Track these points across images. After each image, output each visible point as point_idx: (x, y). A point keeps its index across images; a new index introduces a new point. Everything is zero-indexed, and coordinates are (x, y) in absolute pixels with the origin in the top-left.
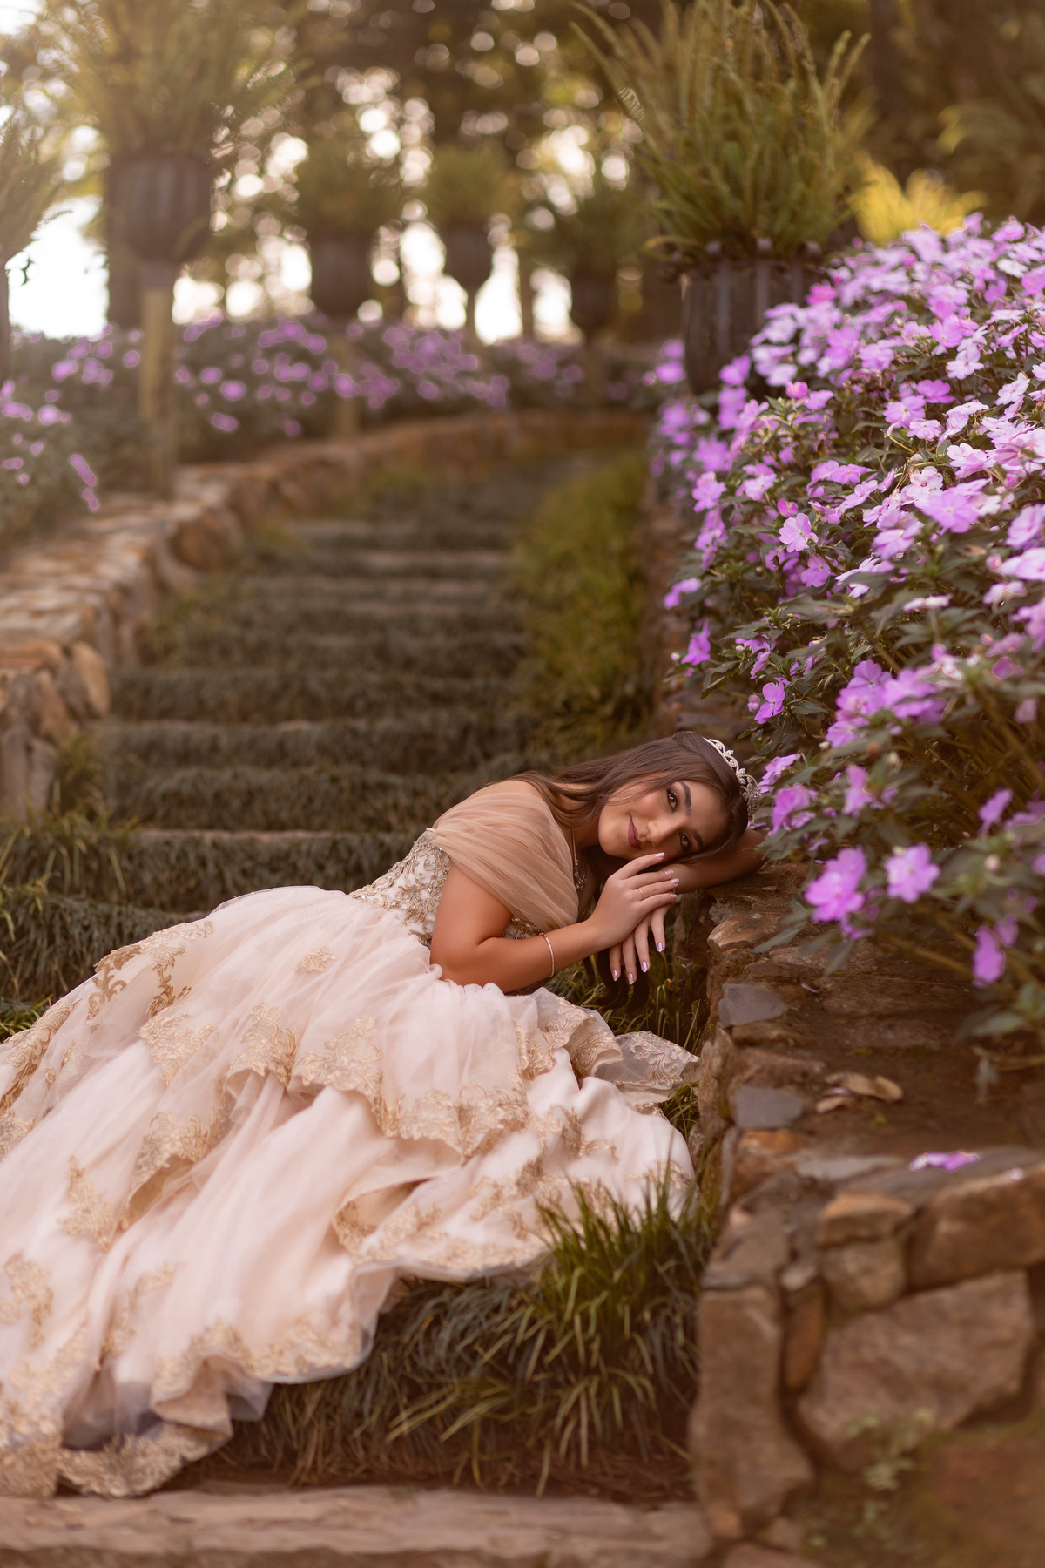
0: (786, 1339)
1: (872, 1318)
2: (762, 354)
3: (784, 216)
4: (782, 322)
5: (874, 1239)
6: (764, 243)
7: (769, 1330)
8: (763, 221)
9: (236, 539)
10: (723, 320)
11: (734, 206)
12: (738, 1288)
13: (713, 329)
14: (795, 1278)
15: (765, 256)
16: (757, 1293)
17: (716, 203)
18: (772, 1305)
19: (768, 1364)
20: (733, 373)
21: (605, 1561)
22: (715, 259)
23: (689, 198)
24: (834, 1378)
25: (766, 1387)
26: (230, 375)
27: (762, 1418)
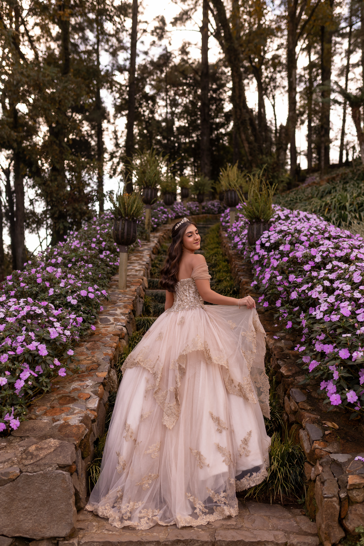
0: (340, 508)
1: (358, 504)
2: (263, 239)
3: (266, 216)
4: (266, 234)
5: (359, 488)
6: (262, 220)
7: (338, 507)
8: (262, 216)
9: (160, 248)
10: (255, 233)
11: (257, 213)
12: (331, 498)
13: (253, 234)
14: (342, 495)
15: (262, 222)
16: (335, 499)
17: (254, 213)
18: (338, 501)
19: (337, 514)
20: (258, 242)
21: (299, 545)
22: (254, 222)
23: (250, 212)
24: (350, 516)
25: (337, 519)
26: (155, 218)
27: (336, 524)
